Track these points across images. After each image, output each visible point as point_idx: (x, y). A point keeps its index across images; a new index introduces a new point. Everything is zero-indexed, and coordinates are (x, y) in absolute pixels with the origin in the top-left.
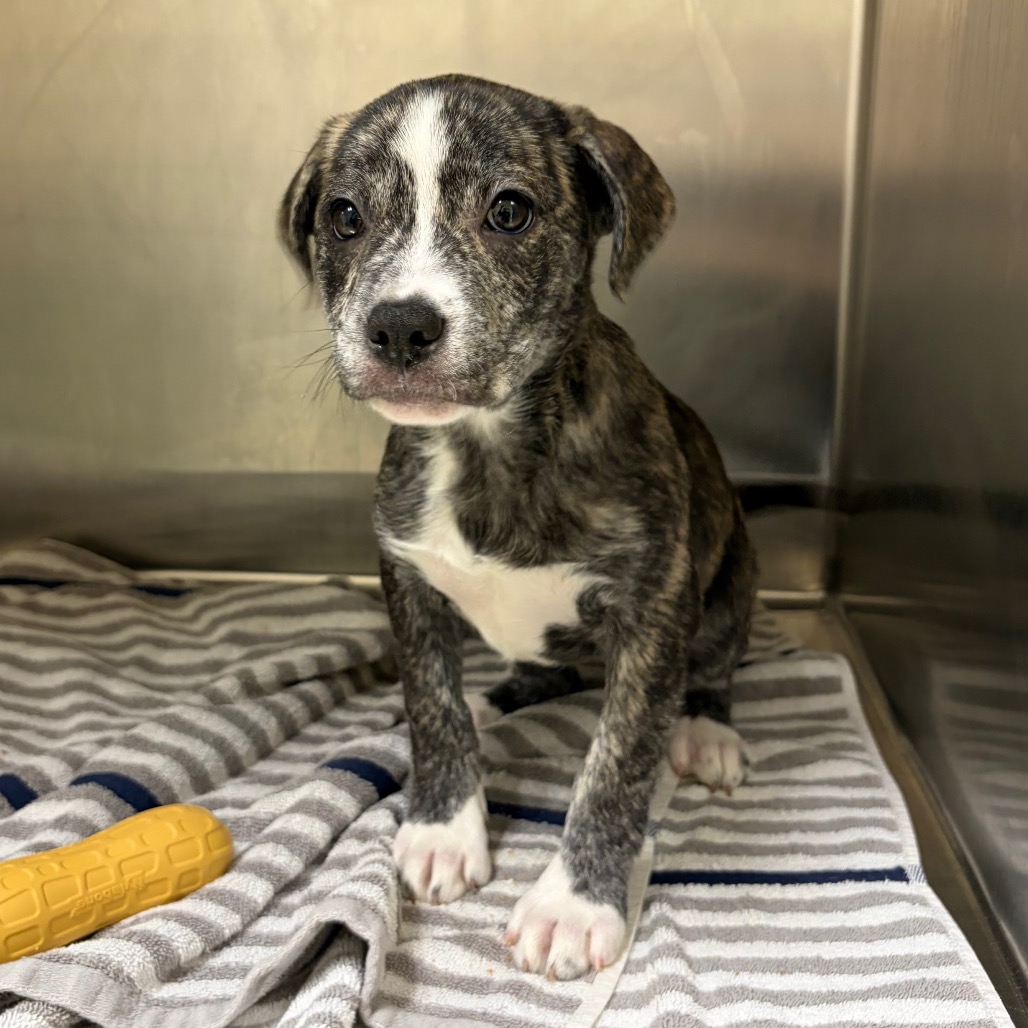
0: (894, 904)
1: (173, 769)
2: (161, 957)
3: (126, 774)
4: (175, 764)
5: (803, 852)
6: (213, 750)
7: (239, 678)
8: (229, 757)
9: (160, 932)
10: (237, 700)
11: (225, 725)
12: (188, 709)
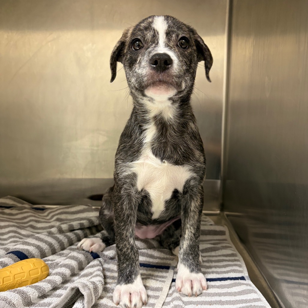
0: (242, 285)
1: (36, 251)
2: (24, 298)
3: (21, 251)
4: (36, 249)
5: (216, 273)
6: (48, 247)
7: (57, 228)
8: (53, 249)
9: (24, 290)
10: (56, 234)
11: (52, 240)
12: (42, 235)
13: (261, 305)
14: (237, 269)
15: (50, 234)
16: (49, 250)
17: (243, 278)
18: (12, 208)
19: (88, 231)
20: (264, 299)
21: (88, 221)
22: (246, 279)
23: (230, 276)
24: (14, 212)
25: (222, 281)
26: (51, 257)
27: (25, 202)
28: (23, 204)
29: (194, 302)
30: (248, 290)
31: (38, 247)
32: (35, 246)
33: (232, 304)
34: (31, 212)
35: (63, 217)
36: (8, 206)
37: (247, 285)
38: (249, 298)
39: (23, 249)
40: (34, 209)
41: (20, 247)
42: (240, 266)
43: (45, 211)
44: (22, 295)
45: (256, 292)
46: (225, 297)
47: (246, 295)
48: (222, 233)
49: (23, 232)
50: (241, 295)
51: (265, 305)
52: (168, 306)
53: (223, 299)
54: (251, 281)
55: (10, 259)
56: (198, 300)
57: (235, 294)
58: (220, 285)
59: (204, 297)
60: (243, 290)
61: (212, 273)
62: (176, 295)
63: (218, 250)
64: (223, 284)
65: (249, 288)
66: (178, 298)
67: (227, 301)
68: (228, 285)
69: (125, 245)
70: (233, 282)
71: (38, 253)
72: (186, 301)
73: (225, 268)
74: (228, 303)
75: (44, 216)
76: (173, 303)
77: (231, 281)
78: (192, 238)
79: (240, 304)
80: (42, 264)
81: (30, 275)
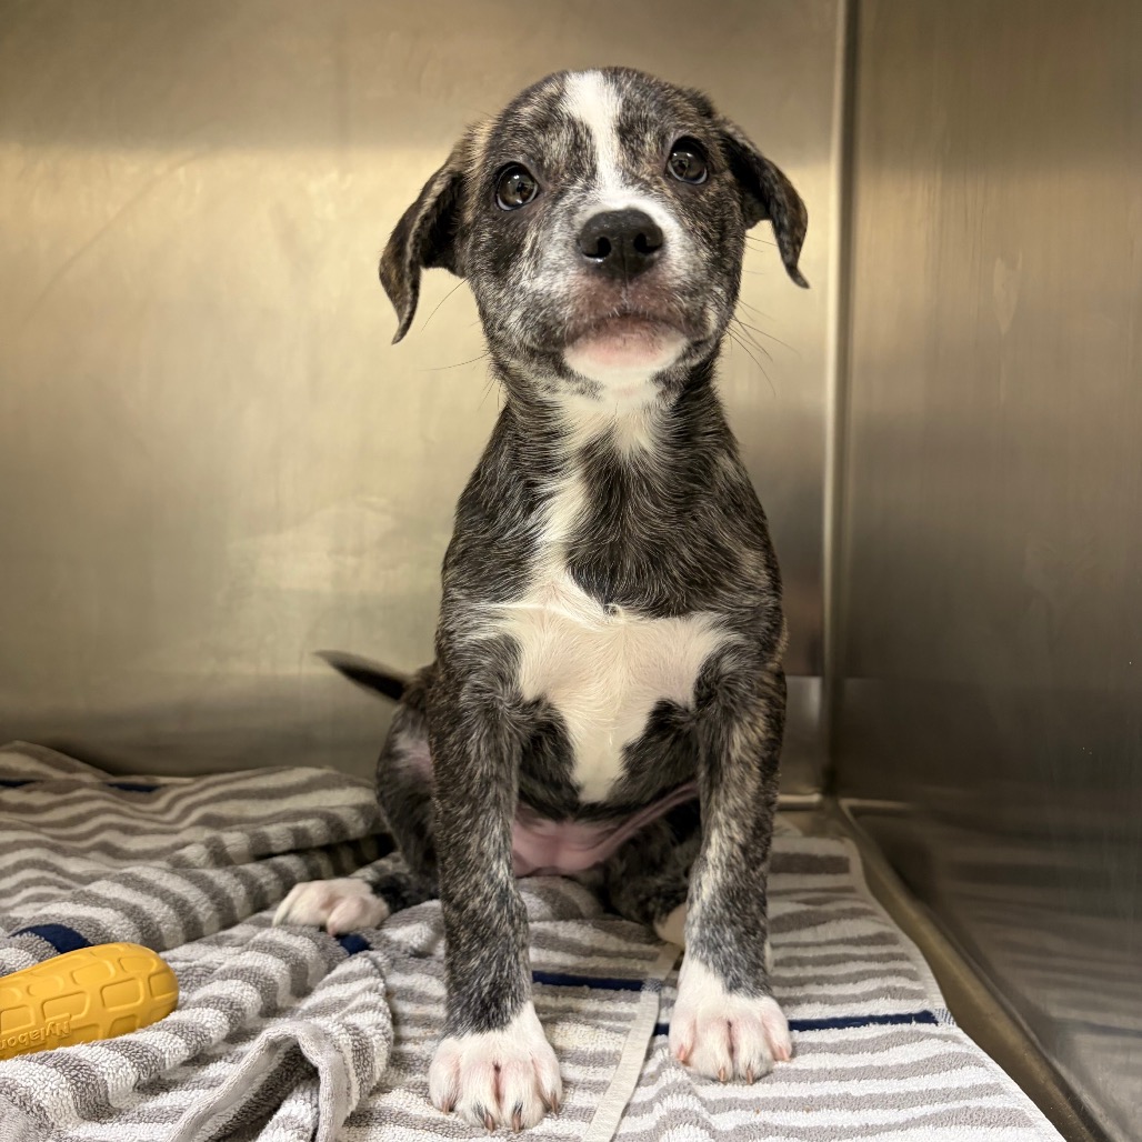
0: (925, 1041)
1: (124, 926)
2: (79, 1085)
3: (68, 926)
4: (126, 921)
5: (821, 1002)
6: (171, 912)
7: (207, 847)
8: (189, 922)
9: (82, 1056)
10: (204, 867)
11: (188, 888)
12: (148, 870)
13: (1006, 1105)
14: (904, 985)
15: (179, 866)
16: (175, 925)
17: (925, 1017)
18: (32, 786)
19: (323, 862)
20: (1013, 1087)
21: (323, 823)
22: (939, 1018)
23: (878, 1011)
24: (37, 798)
25: (849, 1027)
26: (183, 951)
27: (78, 764)
28: (72, 770)
29: (744, 1101)
30: (951, 1055)
31: (132, 912)
32: (122, 910)
33: (892, 1107)
34: (105, 799)
35: (227, 809)
36: (14, 778)
37: (945, 1038)
38: (955, 1085)
39: (76, 919)
40: (115, 789)
41: (63, 911)
42: (913, 976)
43: (154, 794)
44: (73, 1073)
45: (979, 1064)
46: (862, 1081)
47: (943, 1074)
48: (836, 865)
49: (75, 866)
50: (925, 1074)
51: (1020, 1108)
52: (646, 1116)
53: (856, 1088)
54: (959, 1025)
55: (24, 955)
56: (761, 1096)
57: (901, 1072)
58: (841, 1042)
59: (784, 1085)
60: (931, 1055)
61: (809, 1002)
62: (674, 1076)
63: (824, 922)
64: (852, 1038)
65: (952, 1048)
66: (682, 1087)
67: (871, 1095)
68: (873, 1040)
69: (477, 885)
70: (889, 1032)
71: (134, 934)
72: (713, 1099)
73: (856, 982)
74: (875, 1103)
75: (155, 813)
76: (664, 1103)
77: (884, 1027)
78: (733, 861)
79: (925, 1107)
80: (152, 964)
81: (104, 1004)
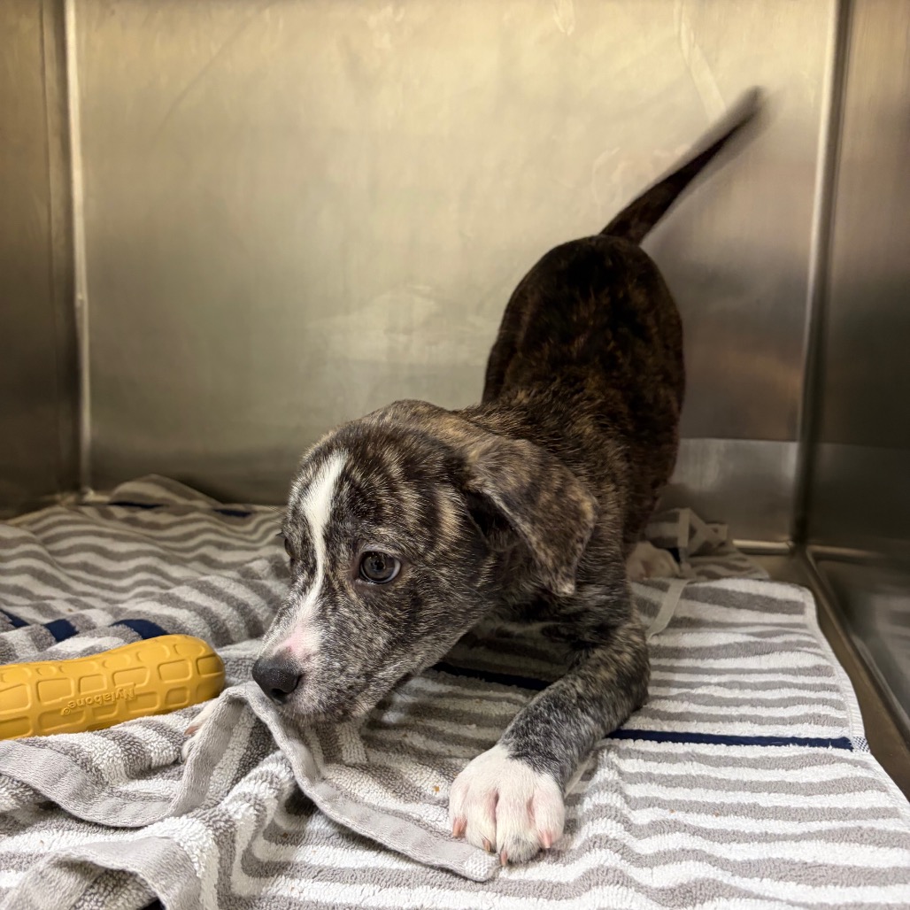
1: (197, 622)
3: (153, 622)
4: (198, 618)
5: (751, 722)
6: (235, 613)
7: (270, 561)
8: (250, 621)
12: (219, 579)
14: (829, 713)
16: (239, 622)
17: (843, 743)
22: (855, 745)
23: (800, 734)
25: (771, 745)
27: (197, 494)
29: (664, 800)
30: (857, 778)
31: (203, 612)
32: (195, 610)
34: (209, 521)
36: (148, 502)
37: (855, 763)
38: (855, 806)
39: (159, 617)
40: (219, 514)
41: (151, 609)
43: (247, 519)
45: (883, 789)
46: (772, 794)
47: (847, 795)
48: (794, 608)
49: (176, 572)
50: (831, 793)
53: (765, 800)
54: (872, 753)
55: (117, 640)
56: (679, 798)
57: (809, 789)
58: (761, 757)
59: (702, 791)
60: (839, 777)
61: (741, 721)
62: (606, 775)
63: (768, 653)
64: (771, 755)
65: (860, 772)
66: (610, 786)
67: (777, 807)
68: (789, 758)
70: (806, 753)
72: (637, 796)
73: (785, 707)
74: (779, 815)
75: (246, 533)
76: (593, 799)
77: (802, 748)
79: (824, 822)
80: (201, 650)
81: (160, 679)
